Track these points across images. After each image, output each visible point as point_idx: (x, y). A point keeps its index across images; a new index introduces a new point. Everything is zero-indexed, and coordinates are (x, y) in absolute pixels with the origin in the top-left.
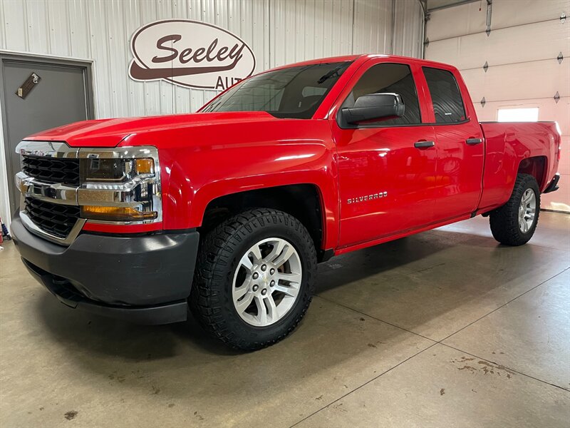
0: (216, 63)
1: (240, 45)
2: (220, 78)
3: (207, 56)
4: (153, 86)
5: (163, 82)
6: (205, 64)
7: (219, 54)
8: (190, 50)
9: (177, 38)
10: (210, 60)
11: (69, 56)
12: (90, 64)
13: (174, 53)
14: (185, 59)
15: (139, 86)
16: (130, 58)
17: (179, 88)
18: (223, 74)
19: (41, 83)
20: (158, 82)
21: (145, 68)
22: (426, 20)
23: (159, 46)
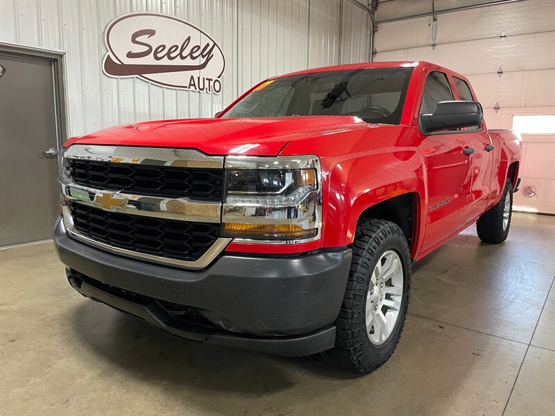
0: (188, 62)
1: (211, 44)
2: (192, 77)
3: (180, 54)
4: (127, 83)
5: (137, 79)
6: (178, 62)
7: (192, 52)
8: (164, 47)
9: (151, 33)
10: (183, 58)
11: (39, 45)
12: (61, 56)
13: (148, 48)
14: (159, 55)
15: (114, 82)
16: (104, 51)
17: (152, 86)
18: (195, 73)
19: (5, 74)
20: (132, 79)
21: (120, 63)
22: (374, 32)
23: (134, 41)
